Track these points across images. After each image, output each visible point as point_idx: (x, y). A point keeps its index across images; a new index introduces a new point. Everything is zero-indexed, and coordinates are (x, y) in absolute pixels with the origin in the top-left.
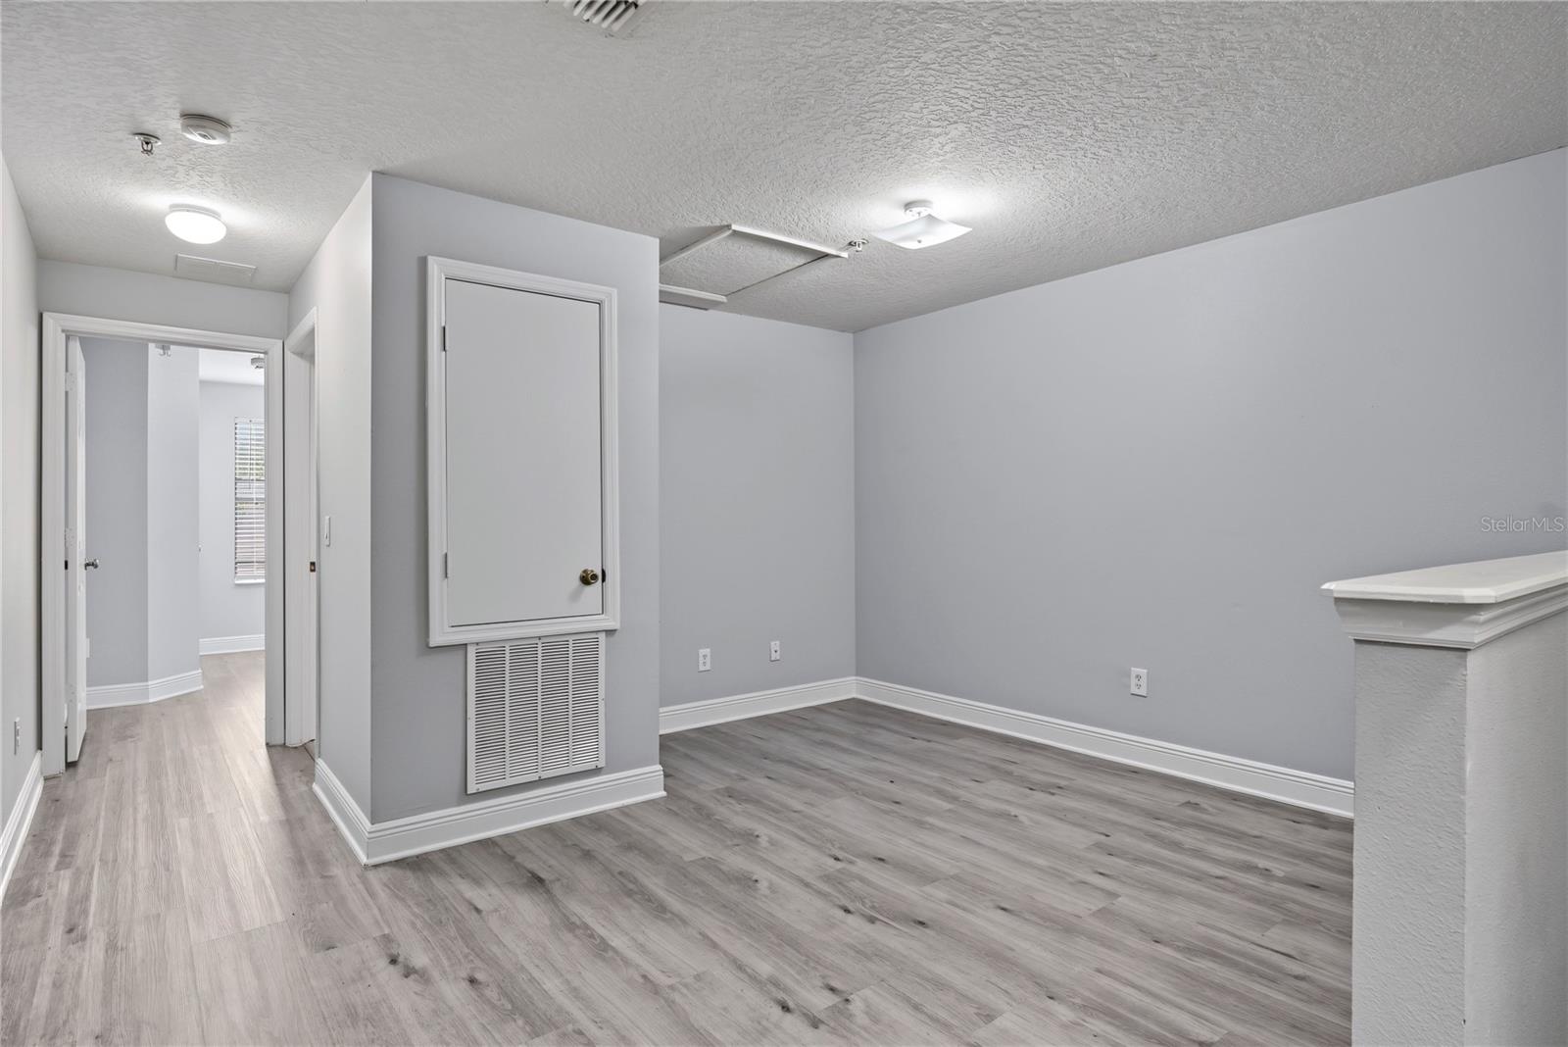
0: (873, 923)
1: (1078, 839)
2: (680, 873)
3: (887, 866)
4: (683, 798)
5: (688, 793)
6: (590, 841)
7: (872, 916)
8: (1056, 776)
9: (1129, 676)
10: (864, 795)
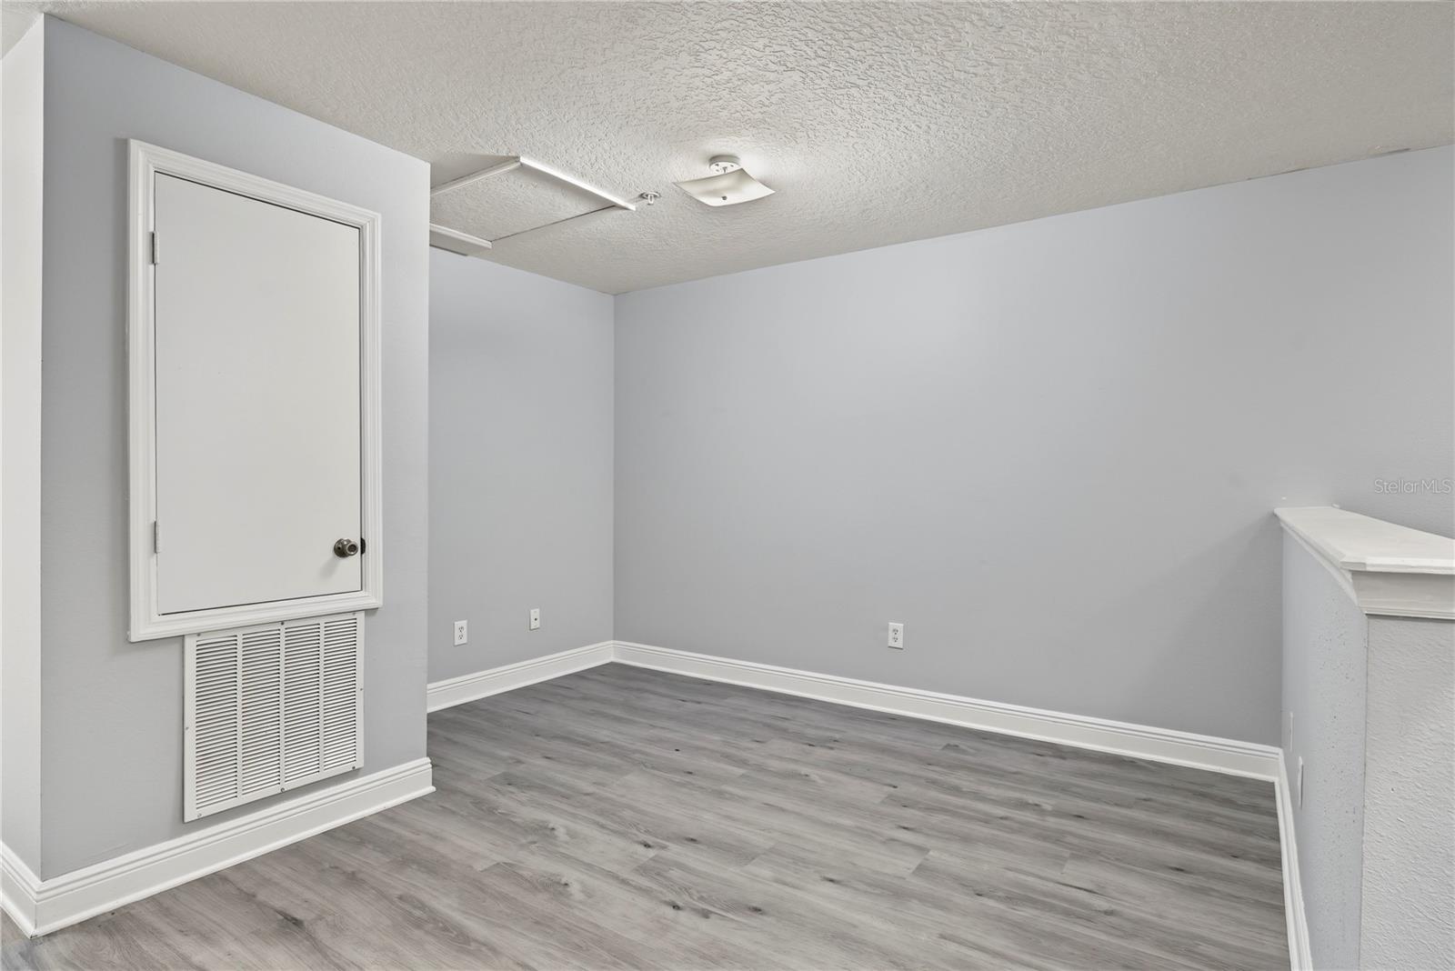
0: (707, 917)
1: (871, 793)
2: (474, 888)
3: (699, 846)
4: (455, 791)
5: (461, 785)
6: (353, 859)
7: (703, 909)
8: (828, 729)
9: (886, 629)
10: (653, 768)
